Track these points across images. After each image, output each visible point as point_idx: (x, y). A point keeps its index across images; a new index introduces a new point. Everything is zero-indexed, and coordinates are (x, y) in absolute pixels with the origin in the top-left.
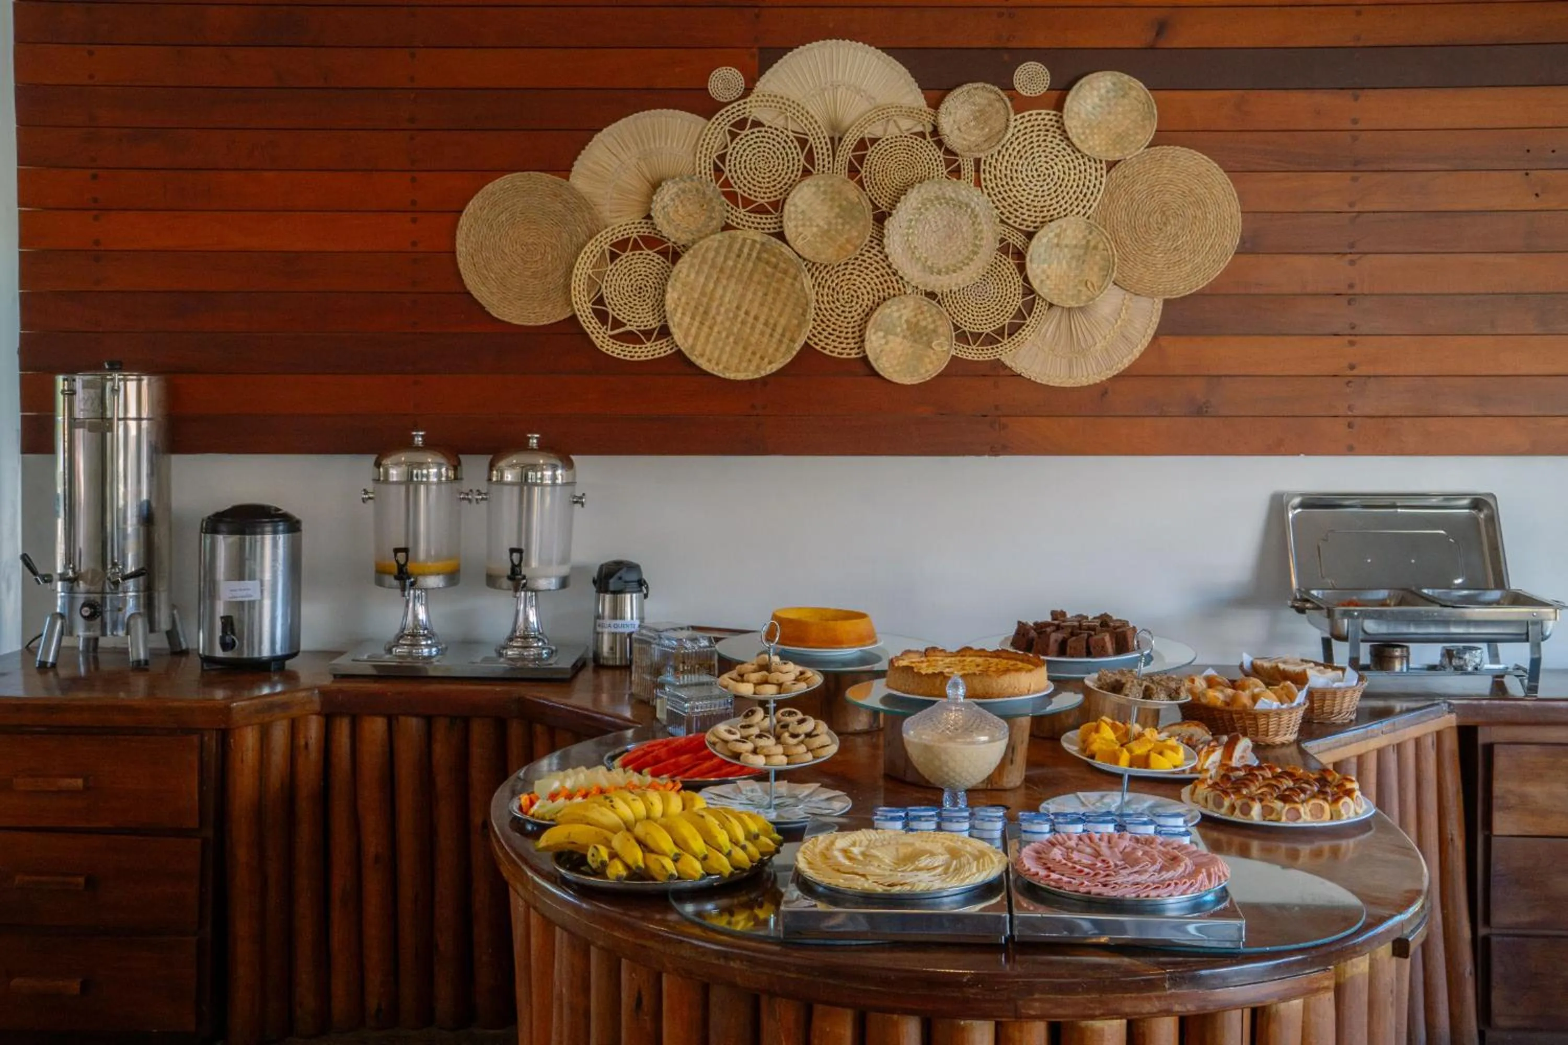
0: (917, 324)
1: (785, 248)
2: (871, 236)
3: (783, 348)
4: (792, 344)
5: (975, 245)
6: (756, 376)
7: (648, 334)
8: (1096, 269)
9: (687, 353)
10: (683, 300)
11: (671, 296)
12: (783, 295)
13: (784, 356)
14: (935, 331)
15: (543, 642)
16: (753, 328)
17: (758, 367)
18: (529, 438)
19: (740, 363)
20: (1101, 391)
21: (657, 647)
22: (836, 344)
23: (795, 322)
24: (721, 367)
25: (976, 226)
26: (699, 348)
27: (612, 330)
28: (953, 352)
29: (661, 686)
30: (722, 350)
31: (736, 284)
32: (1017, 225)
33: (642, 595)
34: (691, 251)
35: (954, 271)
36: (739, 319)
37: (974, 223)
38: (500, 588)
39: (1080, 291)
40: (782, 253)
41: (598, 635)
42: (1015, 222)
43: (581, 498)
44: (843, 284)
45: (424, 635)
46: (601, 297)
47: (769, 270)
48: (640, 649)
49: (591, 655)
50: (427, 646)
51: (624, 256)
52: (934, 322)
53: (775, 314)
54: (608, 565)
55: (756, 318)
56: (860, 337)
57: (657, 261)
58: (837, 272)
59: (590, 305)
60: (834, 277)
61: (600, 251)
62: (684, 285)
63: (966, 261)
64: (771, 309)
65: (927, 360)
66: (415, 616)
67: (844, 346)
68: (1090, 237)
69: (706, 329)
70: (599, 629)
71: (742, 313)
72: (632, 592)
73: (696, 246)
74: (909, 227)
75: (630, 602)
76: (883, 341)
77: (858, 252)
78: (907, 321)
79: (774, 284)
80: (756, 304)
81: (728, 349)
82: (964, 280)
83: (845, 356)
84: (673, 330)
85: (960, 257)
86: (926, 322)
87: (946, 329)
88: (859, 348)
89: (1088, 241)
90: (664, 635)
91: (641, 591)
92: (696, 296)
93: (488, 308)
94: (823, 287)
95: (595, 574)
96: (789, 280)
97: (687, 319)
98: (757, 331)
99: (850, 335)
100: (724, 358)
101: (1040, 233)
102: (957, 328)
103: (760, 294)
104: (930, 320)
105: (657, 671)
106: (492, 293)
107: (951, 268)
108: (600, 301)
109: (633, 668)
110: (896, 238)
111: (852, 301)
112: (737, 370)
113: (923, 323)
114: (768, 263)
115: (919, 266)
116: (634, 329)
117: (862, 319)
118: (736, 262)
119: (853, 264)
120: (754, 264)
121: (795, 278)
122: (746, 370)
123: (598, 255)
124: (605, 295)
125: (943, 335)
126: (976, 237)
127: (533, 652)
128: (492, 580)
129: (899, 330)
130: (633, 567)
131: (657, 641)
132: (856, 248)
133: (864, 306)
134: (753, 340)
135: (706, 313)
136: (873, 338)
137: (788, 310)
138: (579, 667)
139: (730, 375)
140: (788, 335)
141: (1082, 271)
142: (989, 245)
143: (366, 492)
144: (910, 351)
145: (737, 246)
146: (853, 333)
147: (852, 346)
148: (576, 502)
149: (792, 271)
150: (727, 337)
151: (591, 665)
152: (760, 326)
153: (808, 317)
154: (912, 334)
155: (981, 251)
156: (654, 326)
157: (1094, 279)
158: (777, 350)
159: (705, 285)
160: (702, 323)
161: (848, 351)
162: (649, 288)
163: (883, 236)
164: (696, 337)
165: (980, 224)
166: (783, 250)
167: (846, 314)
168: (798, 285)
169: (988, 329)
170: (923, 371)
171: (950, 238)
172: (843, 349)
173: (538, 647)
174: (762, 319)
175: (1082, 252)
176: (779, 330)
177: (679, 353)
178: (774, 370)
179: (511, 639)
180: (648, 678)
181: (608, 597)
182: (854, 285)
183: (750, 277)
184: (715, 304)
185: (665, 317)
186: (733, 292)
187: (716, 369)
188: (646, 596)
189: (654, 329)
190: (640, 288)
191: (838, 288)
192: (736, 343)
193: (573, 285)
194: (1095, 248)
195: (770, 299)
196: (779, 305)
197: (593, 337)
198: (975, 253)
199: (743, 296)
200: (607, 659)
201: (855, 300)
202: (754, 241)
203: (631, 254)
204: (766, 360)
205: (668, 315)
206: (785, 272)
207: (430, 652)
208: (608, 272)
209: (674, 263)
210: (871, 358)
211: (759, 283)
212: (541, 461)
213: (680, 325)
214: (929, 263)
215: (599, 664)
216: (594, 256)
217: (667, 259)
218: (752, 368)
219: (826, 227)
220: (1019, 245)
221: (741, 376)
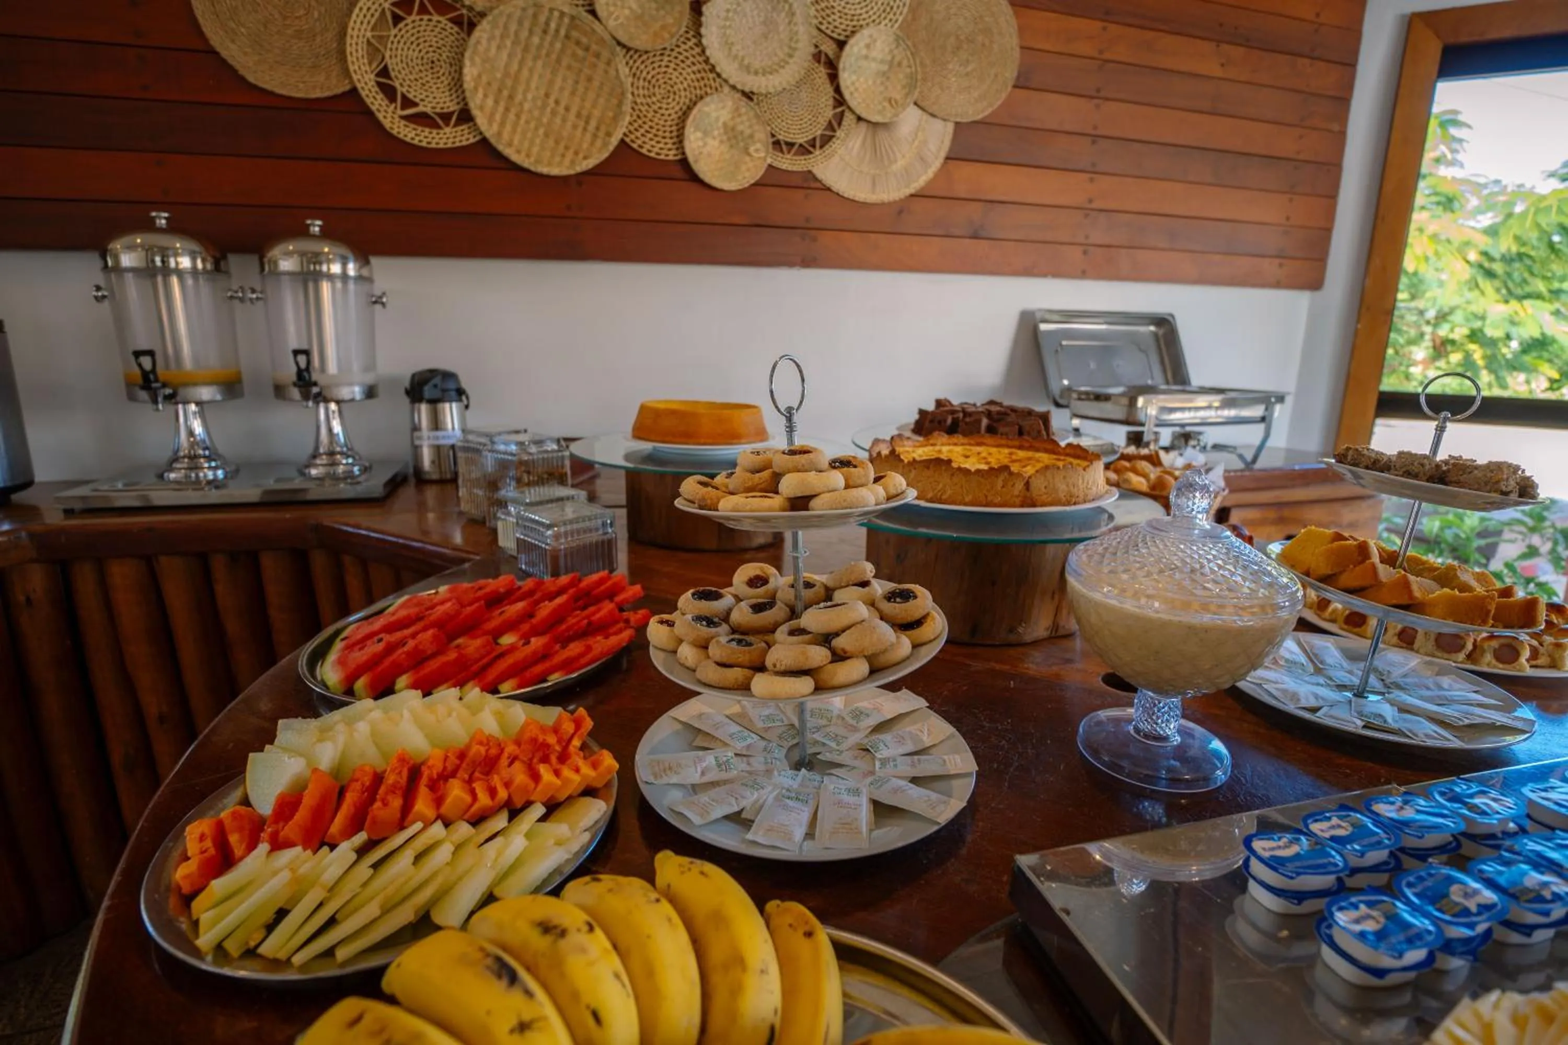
0: (733, 129)
1: (597, 26)
2: (687, 27)
3: (599, 143)
4: (607, 138)
5: (790, 47)
6: (572, 172)
7: (446, 117)
8: (899, 87)
9: (493, 141)
10: (484, 79)
11: (469, 73)
12: (596, 83)
13: (600, 151)
14: (751, 136)
15: (354, 458)
16: (564, 120)
17: (573, 162)
18: (309, 225)
19: (553, 156)
20: (901, 208)
21: (489, 454)
22: (653, 143)
23: (611, 114)
24: (532, 159)
25: (792, 26)
26: (506, 136)
27: (403, 108)
28: (769, 161)
29: (502, 504)
30: (532, 143)
31: (543, 67)
32: (828, 32)
33: (462, 405)
34: (490, 18)
35: (771, 73)
36: (549, 110)
37: (790, 23)
38: (291, 400)
39: (884, 107)
40: (594, 31)
41: (416, 450)
42: (827, 28)
43: (381, 297)
44: (660, 76)
45: (205, 457)
46: (386, 67)
47: (580, 53)
48: (467, 459)
49: (411, 470)
50: (210, 468)
51: (409, 20)
52: (751, 127)
53: (588, 105)
54: (421, 373)
55: (567, 109)
56: (678, 136)
57: (450, 30)
58: (653, 63)
59: (372, 76)
60: (650, 68)
61: (380, 10)
62: (484, 61)
63: (782, 64)
64: (583, 100)
65: (744, 168)
66: (191, 433)
67: (661, 145)
68: (896, 52)
69: (512, 116)
70: (417, 442)
71: (551, 101)
72: (451, 401)
73: (496, 12)
74: (727, 19)
75: (451, 413)
76: (701, 143)
77: (674, 41)
78: (725, 124)
79: (587, 71)
80: (566, 93)
81: (538, 141)
82: (780, 83)
83: (662, 157)
84: (475, 112)
85: (776, 59)
86: (743, 127)
87: (761, 135)
88: (677, 149)
89: (893, 58)
90: (496, 439)
91: (460, 400)
92: (499, 75)
93: (242, 72)
94: (639, 79)
95: (407, 384)
96: (602, 66)
97: (490, 102)
98: (569, 124)
99: (667, 134)
100: (535, 150)
101: (852, 41)
102: (773, 136)
103: (570, 82)
104: (747, 124)
105: (493, 485)
106: (246, 54)
107: (768, 70)
108: (384, 72)
109: (460, 481)
110: (714, 29)
111: (668, 97)
112: (550, 164)
113: (740, 128)
114: (578, 43)
115: (736, 65)
116: (428, 110)
117: (679, 118)
118: (542, 39)
119: (669, 56)
120: (563, 45)
121: (609, 63)
122: (560, 164)
123: (377, 15)
124: (390, 67)
125: (759, 141)
126: (791, 39)
127: (341, 469)
128: (279, 391)
129: (716, 133)
130: (449, 376)
131: (489, 448)
132: (672, 36)
133: (681, 104)
134: (565, 134)
135: (511, 97)
136: (692, 137)
137: (602, 101)
138: (395, 484)
139: (544, 170)
140: (603, 129)
141: (886, 88)
142: (805, 49)
143: (98, 288)
144: (727, 156)
145: (542, 19)
146: (671, 132)
147: (669, 146)
148: (375, 302)
149: (605, 54)
150: (536, 129)
151: (412, 481)
152: (572, 116)
153: (624, 108)
154: (729, 139)
155: (797, 54)
156: (452, 109)
157: (898, 97)
158: (592, 144)
159: (507, 65)
160: (507, 109)
161: (665, 152)
162: (442, 63)
163: (700, 25)
164: (502, 124)
165: (796, 24)
166: (594, 26)
167: (663, 111)
168: (612, 72)
169: (801, 139)
170: (740, 178)
171: (766, 37)
172: (661, 149)
173: (347, 464)
174: (574, 110)
175: (885, 68)
176: (593, 124)
177: (484, 141)
178: (590, 166)
179: (315, 456)
180: (480, 492)
181: (424, 408)
182: (670, 79)
183: (558, 61)
184: (520, 89)
185: (464, 99)
186: (540, 76)
187: (527, 161)
188: (467, 407)
189: (453, 113)
190: (433, 62)
191: (654, 81)
192: (546, 135)
193: (348, 49)
194: (900, 64)
195: (581, 89)
196: (591, 95)
197: (380, 116)
198: (791, 56)
199: (551, 83)
200: (428, 473)
201: (672, 96)
202: (562, 14)
203: (418, 18)
204: (581, 156)
205: (468, 94)
206: (597, 56)
207: (215, 475)
208: (392, 38)
209: (469, 33)
210: (691, 159)
211: (569, 67)
212: (326, 250)
213: (481, 108)
214: (746, 62)
215: (421, 479)
216: (372, 15)
217: (462, 29)
218: (567, 162)
219: (639, 11)
220: (831, 54)
221: (555, 171)
